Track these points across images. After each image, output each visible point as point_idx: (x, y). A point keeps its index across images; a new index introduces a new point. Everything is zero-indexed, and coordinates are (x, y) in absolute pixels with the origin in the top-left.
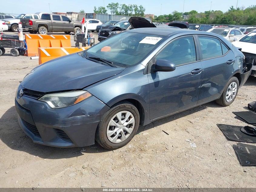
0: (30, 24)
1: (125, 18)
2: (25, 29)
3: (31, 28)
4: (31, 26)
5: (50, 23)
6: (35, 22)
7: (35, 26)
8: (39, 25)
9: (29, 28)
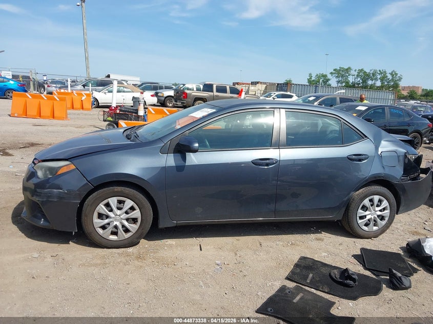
0: (184, 97)
1: (344, 91)
2: (178, 103)
3: (184, 103)
4: (186, 99)
5: (211, 96)
6: (190, 94)
7: (190, 100)
8: (196, 98)
9: (182, 103)
